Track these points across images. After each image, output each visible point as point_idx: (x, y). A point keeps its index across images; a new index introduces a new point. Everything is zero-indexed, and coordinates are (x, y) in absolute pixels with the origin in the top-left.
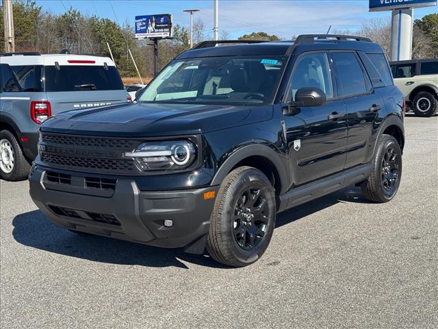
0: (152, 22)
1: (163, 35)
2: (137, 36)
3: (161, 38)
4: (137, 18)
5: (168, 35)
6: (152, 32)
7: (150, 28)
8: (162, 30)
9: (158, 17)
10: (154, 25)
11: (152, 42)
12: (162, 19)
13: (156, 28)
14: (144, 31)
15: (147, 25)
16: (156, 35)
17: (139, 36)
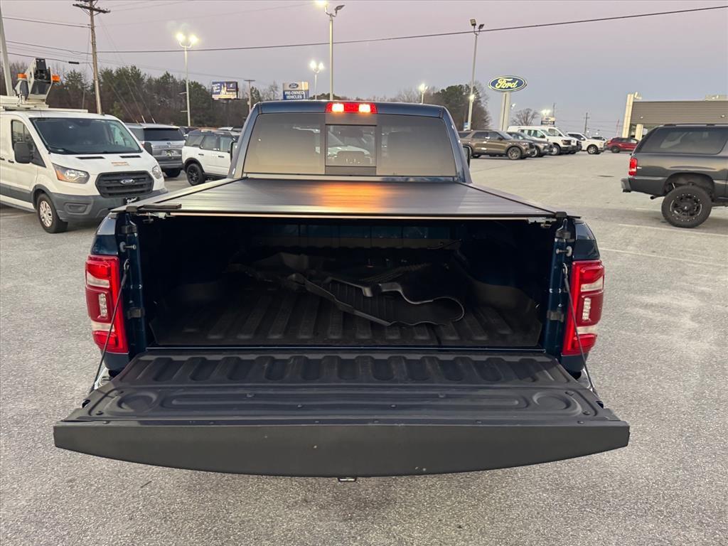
1: (232, 97)
2: (214, 96)
3: (230, 99)
4: (214, 83)
5: (236, 97)
6: (224, 94)
7: (224, 91)
8: (231, 93)
9: (228, 83)
10: (225, 88)
11: (225, 102)
12: (231, 85)
13: (227, 91)
14: (219, 93)
15: (221, 89)
16: (227, 97)
17: (216, 97)
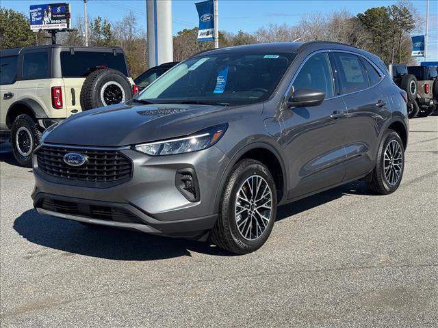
0: (48, 12)
1: (60, 27)
2: (32, 27)
3: (58, 30)
4: (32, 7)
5: (66, 27)
6: (48, 24)
7: (46, 19)
8: (59, 21)
9: (54, 6)
10: (50, 15)
13: (52, 18)
14: (40, 22)
16: (53, 27)
17: (35, 28)
